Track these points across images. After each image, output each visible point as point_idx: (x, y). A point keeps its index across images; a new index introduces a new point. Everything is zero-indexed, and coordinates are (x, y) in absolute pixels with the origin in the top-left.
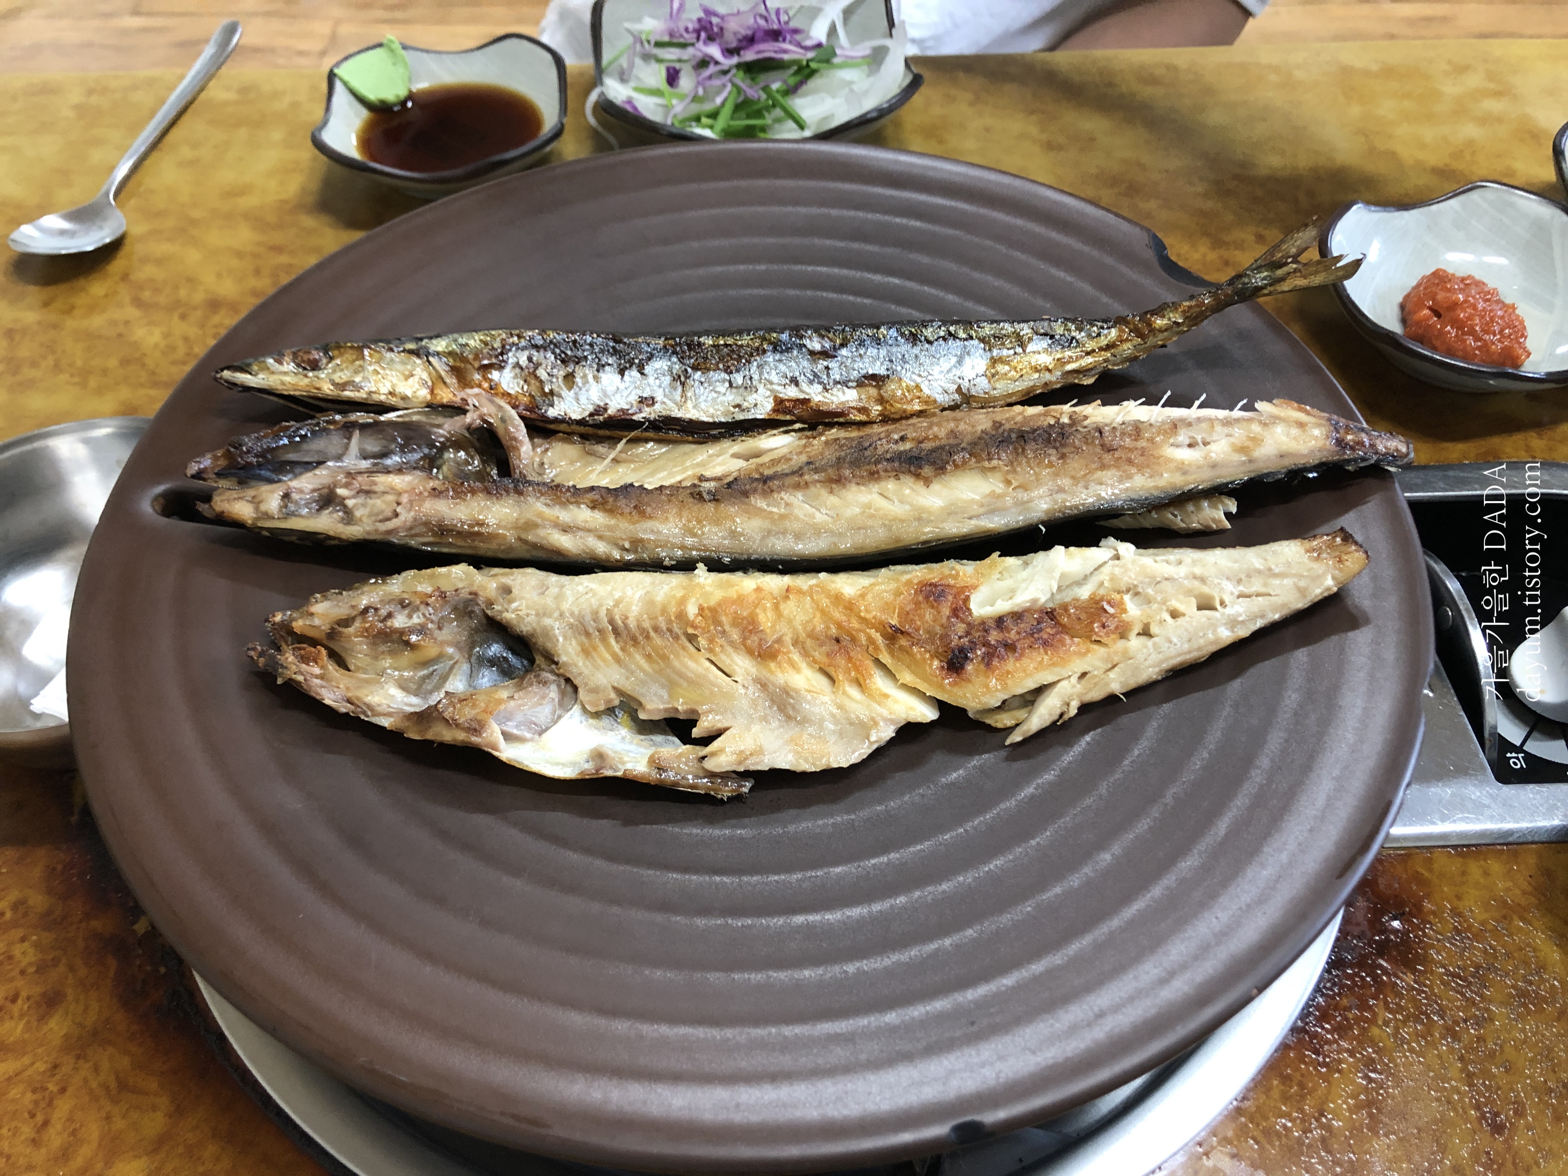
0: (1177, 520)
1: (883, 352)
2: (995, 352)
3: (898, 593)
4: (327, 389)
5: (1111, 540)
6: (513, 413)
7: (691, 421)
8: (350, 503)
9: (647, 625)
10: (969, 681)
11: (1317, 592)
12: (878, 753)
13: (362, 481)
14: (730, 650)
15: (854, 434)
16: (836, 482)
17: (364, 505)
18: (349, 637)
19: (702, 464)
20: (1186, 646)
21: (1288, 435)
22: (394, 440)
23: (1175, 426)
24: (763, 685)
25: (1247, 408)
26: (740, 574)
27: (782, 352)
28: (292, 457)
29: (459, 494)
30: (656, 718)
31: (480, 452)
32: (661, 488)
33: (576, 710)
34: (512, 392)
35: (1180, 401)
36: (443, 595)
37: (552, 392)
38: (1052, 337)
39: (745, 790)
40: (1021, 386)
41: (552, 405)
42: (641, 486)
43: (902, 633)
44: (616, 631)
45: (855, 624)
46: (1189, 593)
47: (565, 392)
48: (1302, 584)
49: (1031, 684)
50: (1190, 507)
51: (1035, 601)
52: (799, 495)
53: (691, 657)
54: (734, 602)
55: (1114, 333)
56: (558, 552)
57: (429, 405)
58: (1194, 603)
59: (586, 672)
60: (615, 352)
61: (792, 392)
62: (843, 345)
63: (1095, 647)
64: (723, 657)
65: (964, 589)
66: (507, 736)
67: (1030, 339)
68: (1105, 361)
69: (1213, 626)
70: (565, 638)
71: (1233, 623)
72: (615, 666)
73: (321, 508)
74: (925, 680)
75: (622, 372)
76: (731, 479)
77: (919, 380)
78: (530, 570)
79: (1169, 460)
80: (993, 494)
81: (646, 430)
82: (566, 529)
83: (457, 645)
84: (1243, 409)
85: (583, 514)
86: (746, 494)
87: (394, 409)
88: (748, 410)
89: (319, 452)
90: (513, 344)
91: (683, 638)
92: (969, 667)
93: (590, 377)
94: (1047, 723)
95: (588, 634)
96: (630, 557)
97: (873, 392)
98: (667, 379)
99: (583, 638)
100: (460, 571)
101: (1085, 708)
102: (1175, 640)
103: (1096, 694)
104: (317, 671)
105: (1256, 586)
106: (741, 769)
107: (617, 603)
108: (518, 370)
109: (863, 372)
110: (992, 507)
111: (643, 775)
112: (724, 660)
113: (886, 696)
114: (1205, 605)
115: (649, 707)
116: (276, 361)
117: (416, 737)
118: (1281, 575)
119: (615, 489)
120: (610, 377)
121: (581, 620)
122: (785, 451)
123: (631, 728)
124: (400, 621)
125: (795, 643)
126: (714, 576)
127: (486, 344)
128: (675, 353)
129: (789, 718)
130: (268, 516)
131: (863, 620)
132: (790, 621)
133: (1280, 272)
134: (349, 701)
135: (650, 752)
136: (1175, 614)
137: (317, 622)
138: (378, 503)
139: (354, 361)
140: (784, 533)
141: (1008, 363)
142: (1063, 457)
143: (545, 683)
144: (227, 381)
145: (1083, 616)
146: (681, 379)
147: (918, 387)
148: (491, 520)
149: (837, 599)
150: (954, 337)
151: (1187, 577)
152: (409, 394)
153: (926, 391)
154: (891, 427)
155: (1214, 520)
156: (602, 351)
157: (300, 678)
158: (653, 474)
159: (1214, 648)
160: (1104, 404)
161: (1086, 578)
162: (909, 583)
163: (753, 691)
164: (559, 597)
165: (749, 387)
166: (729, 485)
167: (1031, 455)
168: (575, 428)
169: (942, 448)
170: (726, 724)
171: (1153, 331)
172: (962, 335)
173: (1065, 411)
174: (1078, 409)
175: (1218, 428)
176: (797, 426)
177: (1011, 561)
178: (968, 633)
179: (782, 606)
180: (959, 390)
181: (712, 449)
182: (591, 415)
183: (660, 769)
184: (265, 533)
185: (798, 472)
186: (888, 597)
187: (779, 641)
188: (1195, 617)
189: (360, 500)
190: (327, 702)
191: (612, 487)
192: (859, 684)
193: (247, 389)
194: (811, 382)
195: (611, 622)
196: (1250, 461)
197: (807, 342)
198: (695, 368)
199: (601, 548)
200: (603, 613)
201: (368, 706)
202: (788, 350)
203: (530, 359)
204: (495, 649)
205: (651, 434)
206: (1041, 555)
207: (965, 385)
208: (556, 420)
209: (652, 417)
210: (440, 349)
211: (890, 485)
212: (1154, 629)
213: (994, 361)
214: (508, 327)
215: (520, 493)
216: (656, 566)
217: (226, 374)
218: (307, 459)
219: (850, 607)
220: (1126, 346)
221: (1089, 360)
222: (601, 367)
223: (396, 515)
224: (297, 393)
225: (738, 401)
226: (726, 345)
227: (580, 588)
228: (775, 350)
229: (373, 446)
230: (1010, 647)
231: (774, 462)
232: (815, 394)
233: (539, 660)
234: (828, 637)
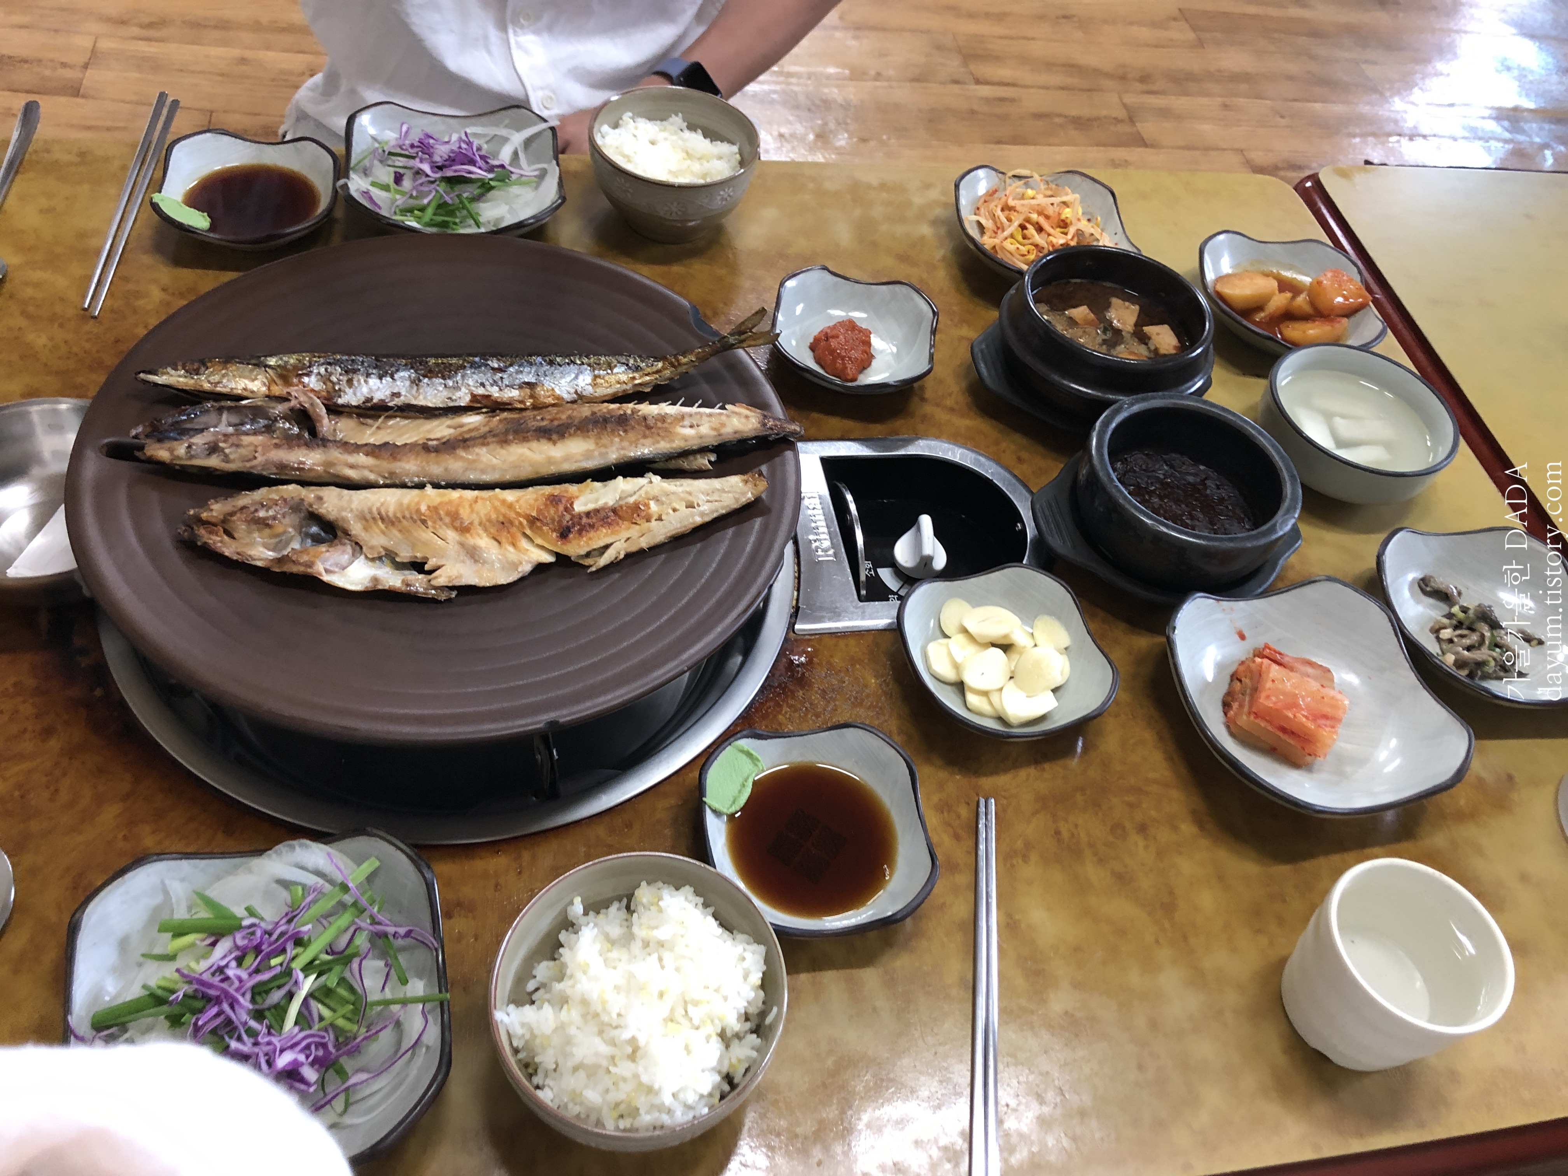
0: (685, 464)
1: (534, 369)
2: (596, 372)
3: (536, 500)
4: (207, 386)
5: (651, 474)
6: (318, 401)
7: (422, 406)
8: (227, 451)
9: (399, 515)
10: (570, 542)
11: (743, 500)
12: (522, 579)
13: (233, 440)
14: (444, 527)
15: (514, 415)
16: (504, 441)
17: (236, 452)
18: (234, 522)
19: (429, 431)
20: (679, 525)
21: (739, 422)
22: (247, 416)
23: (683, 417)
24: (462, 545)
25: (723, 408)
26: (450, 490)
27: (475, 368)
28: (188, 426)
29: (290, 447)
30: (405, 561)
31: (298, 424)
32: (406, 444)
33: (363, 557)
34: (316, 389)
35: (689, 403)
36: (285, 500)
37: (340, 390)
38: (627, 365)
39: (454, 596)
40: (610, 391)
41: (340, 396)
42: (394, 444)
43: (538, 519)
44: (382, 519)
45: (512, 515)
46: (682, 499)
47: (347, 390)
48: (737, 496)
49: (601, 543)
50: (691, 458)
51: (606, 503)
52: (484, 449)
53: (424, 531)
54: (447, 503)
55: (660, 365)
56: (348, 479)
57: (267, 396)
58: (684, 504)
59: (366, 539)
60: (376, 367)
61: (481, 391)
62: (511, 365)
63: (634, 526)
64: (441, 531)
65: (570, 498)
66: (327, 571)
67: (616, 366)
68: (656, 379)
69: (693, 515)
70: (355, 522)
71: (702, 514)
72: (382, 536)
73: (209, 454)
74: (549, 542)
75: (380, 378)
76: (445, 440)
77: (553, 386)
78: (333, 488)
79: (678, 434)
80: (588, 451)
81: (396, 411)
82: (352, 467)
83: (294, 527)
84: (720, 408)
85: (361, 459)
86: (454, 448)
87: (247, 398)
88: (456, 400)
89: (206, 423)
90: (316, 362)
91: (419, 522)
92: (571, 536)
93: (362, 381)
94: (608, 562)
95: (366, 520)
96: (388, 482)
97: (528, 391)
98: (408, 383)
99: (364, 522)
100: (292, 487)
101: (628, 556)
102: (673, 522)
103: (634, 548)
104: (219, 539)
105: (716, 497)
106: (450, 585)
107: (382, 504)
108: (319, 377)
109: (522, 381)
110: (588, 455)
111: (399, 588)
112: (441, 532)
113: (527, 550)
114: (690, 506)
115: (402, 555)
116: (173, 369)
117: (277, 570)
118: (729, 492)
119: (380, 446)
120: (374, 382)
121: (362, 512)
122: (477, 424)
123: (391, 567)
124: (262, 514)
125: (480, 524)
126: (435, 490)
127: (300, 361)
128: (412, 368)
129: (476, 561)
130: (178, 458)
131: (518, 514)
132: (478, 513)
133: (743, 337)
134: (238, 554)
135: (403, 577)
136: (675, 510)
137: (214, 514)
138: (243, 451)
139: (220, 370)
140: (475, 470)
141: (603, 379)
142: (625, 431)
143: (344, 544)
144: (143, 380)
145: (629, 511)
146: (416, 382)
147: (553, 390)
148: (309, 462)
149: (504, 502)
150: (575, 363)
151: (683, 492)
152: (255, 389)
153: (558, 392)
154: (535, 413)
155: (703, 465)
156: (369, 366)
157: (211, 542)
158: (401, 436)
159: (693, 526)
160: (651, 404)
161: (635, 493)
162: (543, 494)
163: (457, 547)
164: (350, 501)
165: (457, 388)
166: (444, 443)
167: (609, 430)
168: (355, 410)
169: (563, 425)
170: (442, 563)
171: (680, 364)
172: (579, 362)
173: (629, 407)
174: (636, 406)
175: (705, 418)
176: (484, 410)
177: (597, 485)
178: (571, 519)
179: (474, 505)
180: (576, 392)
181: (435, 423)
182: (364, 403)
183: (408, 585)
184: (177, 467)
185: (484, 437)
186: (532, 502)
187: (471, 523)
188: (683, 510)
189: (234, 449)
190: (227, 554)
191: (377, 444)
192: (514, 545)
193: (156, 385)
194: (492, 385)
195: (379, 514)
196: (719, 435)
197: (490, 362)
198: (425, 376)
199: (372, 477)
200: (374, 510)
201: (250, 556)
202: (480, 367)
203: (326, 370)
204: (314, 529)
205: (398, 414)
206: (613, 481)
207: (579, 390)
208: (343, 406)
209: (399, 404)
210: (272, 363)
211: (534, 444)
212: (663, 517)
213: (596, 377)
214: (311, 351)
215: (325, 446)
216: (404, 486)
217: (142, 375)
218: (197, 427)
219: (511, 506)
220: (666, 372)
221: (648, 378)
222: (368, 375)
223: (255, 458)
224: (187, 388)
225: (450, 396)
226: (443, 363)
227: (361, 497)
228: (471, 367)
229: (235, 419)
230: (592, 526)
231: (470, 431)
232: (494, 392)
233: (339, 533)
234: (498, 521)
